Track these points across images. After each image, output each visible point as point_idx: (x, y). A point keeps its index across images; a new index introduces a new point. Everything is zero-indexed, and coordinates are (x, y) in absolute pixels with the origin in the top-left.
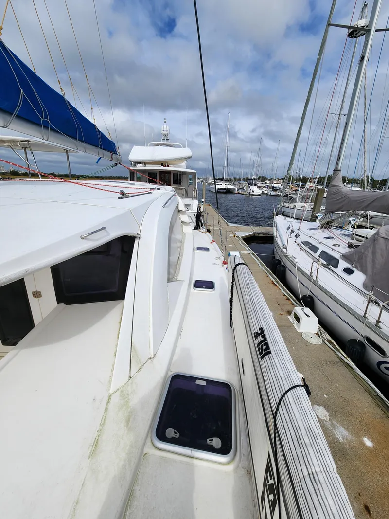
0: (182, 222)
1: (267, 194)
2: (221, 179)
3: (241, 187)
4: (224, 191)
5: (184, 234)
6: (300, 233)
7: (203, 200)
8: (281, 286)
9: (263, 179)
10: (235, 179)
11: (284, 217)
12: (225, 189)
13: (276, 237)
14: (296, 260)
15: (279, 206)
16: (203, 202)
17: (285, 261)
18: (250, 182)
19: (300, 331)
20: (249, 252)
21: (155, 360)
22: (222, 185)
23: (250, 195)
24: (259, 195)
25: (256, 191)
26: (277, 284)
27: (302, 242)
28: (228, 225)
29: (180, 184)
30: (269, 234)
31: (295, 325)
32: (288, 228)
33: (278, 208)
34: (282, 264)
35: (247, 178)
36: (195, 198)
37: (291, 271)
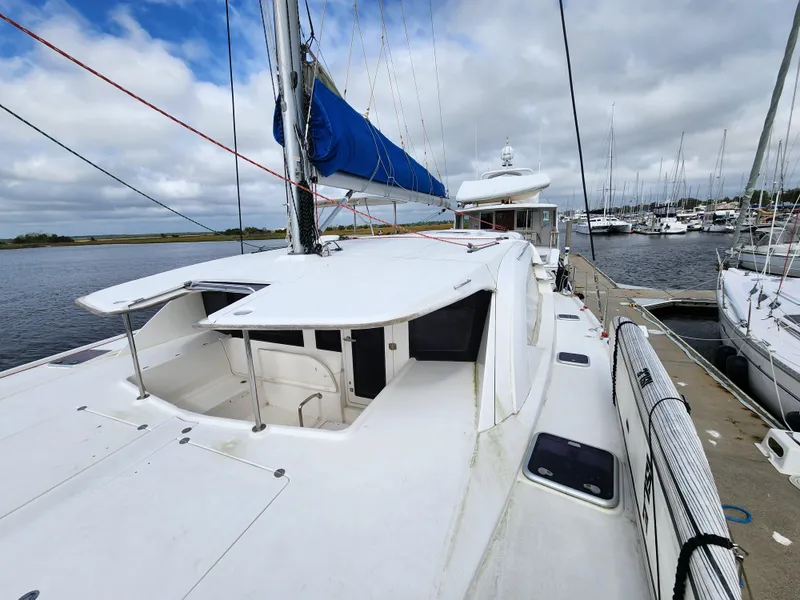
0: (538, 280)
1: (700, 230)
2: (600, 212)
3: (640, 222)
4: (605, 231)
5: (540, 295)
6: (780, 300)
7: (567, 248)
8: (740, 394)
9: (691, 204)
10: (627, 209)
11: (743, 272)
12: (606, 227)
13: (725, 308)
14: (770, 348)
15: (732, 252)
16: (567, 251)
17: (744, 349)
18: (658, 210)
19: (783, 471)
20: (664, 332)
21: (518, 417)
22: (602, 221)
23: (661, 234)
24: (683, 233)
25: (675, 226)
26: (729, 389)
27: (786, 317)
28: (616, 287)
29: (529, 226)
30: (707, 304)
31: (772, 460)
32: (753, 291)
33: (729, 255)
34: (739, 354)
35: (653, 204)
36: (554, 246)
37: (759, 368)
